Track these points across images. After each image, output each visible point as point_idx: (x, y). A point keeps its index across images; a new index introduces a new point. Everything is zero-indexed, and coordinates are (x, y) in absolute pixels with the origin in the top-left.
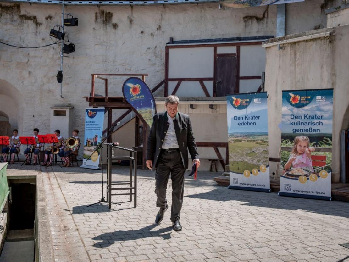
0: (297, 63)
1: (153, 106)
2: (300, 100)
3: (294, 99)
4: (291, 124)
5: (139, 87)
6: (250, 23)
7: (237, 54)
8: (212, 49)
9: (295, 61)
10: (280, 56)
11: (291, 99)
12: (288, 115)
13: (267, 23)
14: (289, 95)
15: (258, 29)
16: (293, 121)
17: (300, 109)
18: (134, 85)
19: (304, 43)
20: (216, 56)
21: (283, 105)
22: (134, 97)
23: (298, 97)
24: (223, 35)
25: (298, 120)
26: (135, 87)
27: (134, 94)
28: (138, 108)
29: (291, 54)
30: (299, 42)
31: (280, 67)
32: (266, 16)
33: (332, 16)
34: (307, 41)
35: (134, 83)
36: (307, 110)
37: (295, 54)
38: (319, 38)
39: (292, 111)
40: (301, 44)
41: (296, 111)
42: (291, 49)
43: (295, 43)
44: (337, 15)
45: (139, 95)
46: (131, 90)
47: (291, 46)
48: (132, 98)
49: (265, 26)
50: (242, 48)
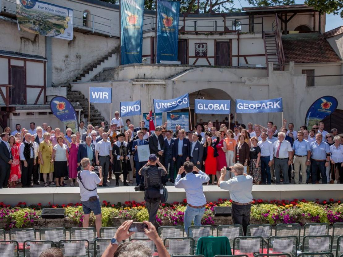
0: (149, 95)
1: (75, 118)
2: (175, 117)
3: (172, 116)
4: (171, 128)
5: (64, 104)
6: (27, 43)
7: (24, 67)
8: (7, 60)
9: (149, 94)
10: (141, 90)
11: (171, 116)
12: (169, 124)
13: (39, 46)
14: (170, 115)
15: (33, 49)
16: (172, 127)
17: (175, 121)
18: (60, 102)
19: (153, 85)
20: (10, 67)
21: (167, 119)
22: (60, 111)
23: (174, 115)
24: (5, 48)
25: (174, 126)
26: (61, 104)
27: (60, 109)
28: (63, 120)
29: (146, 90)
30: (150, 84)
31: (141, 96)
32: (37, 40)
33: (137, 67)
34: (154, 84)
35: (60, 101)
36: (178, 122)
37: (149, 90)
38: (160, 84)
39: (171, 122)
40: (152, 85)
41: (173, 122)
42: (146, 87)
43: (149, 84)
44: (140, 67)
45: (64, 110)
46: (57, 106)
47: (146, 86)
48: (58, 113)
49: (37, 48)
50: (28, 63)
